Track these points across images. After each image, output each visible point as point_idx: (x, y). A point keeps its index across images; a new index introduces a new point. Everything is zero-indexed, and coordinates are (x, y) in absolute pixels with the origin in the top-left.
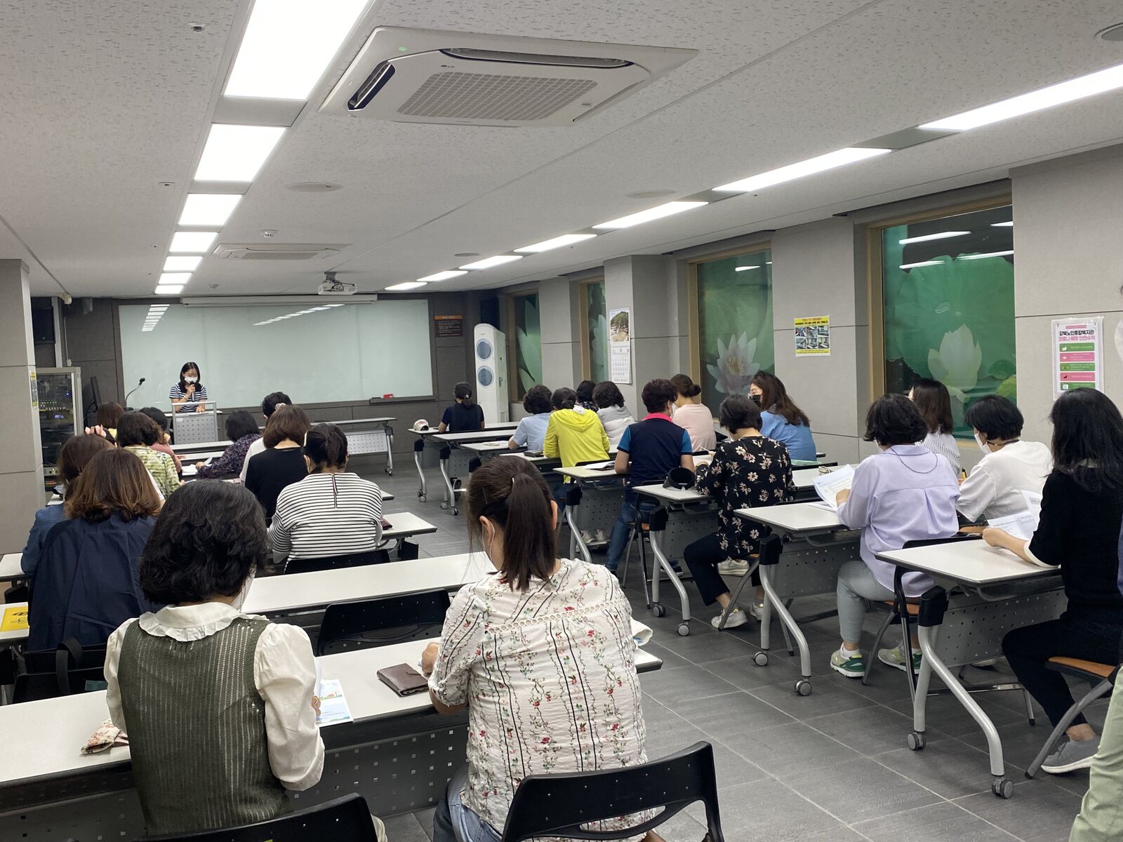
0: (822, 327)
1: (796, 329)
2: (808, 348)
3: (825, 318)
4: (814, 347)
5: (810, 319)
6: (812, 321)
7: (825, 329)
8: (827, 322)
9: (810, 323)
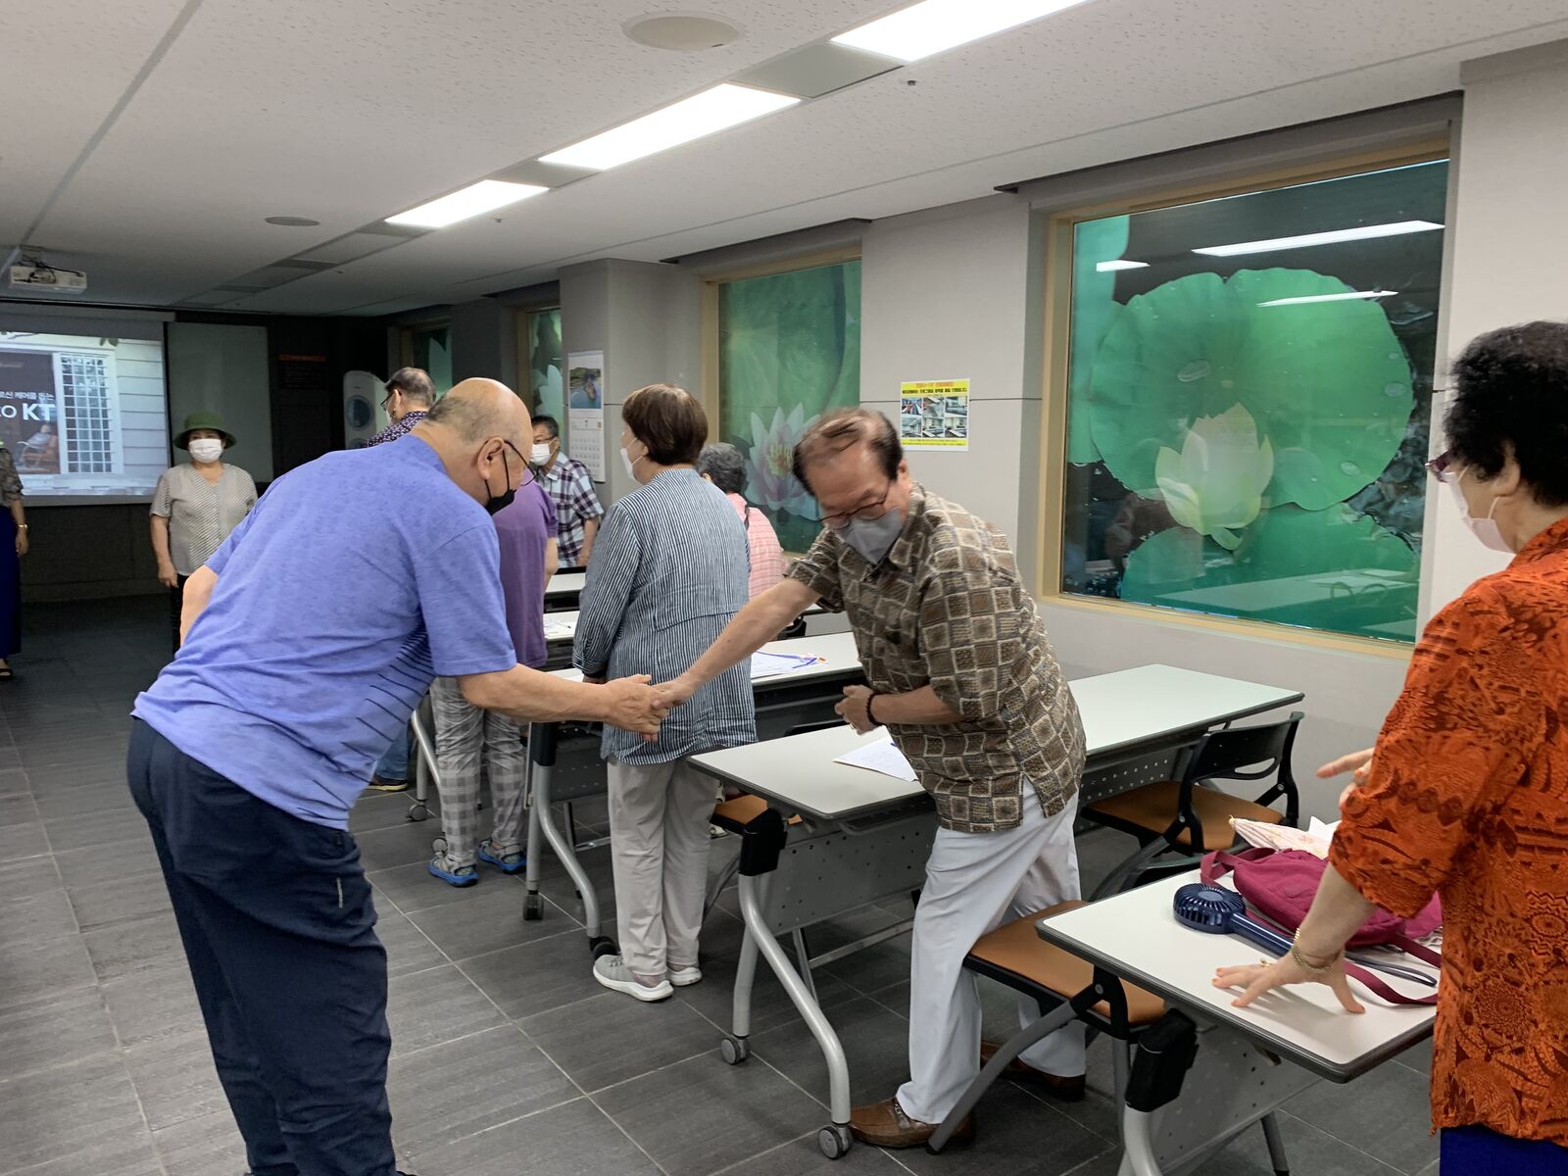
0: (955, 398)
1: (903, 400)
2: (925, 436)
3: (958, 383)
4: (936, 434)
5: (931, 383)
6: (934, 388)
7: (961, 402)
8: (964, 390)
9: (930, 391)
